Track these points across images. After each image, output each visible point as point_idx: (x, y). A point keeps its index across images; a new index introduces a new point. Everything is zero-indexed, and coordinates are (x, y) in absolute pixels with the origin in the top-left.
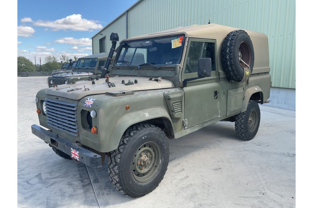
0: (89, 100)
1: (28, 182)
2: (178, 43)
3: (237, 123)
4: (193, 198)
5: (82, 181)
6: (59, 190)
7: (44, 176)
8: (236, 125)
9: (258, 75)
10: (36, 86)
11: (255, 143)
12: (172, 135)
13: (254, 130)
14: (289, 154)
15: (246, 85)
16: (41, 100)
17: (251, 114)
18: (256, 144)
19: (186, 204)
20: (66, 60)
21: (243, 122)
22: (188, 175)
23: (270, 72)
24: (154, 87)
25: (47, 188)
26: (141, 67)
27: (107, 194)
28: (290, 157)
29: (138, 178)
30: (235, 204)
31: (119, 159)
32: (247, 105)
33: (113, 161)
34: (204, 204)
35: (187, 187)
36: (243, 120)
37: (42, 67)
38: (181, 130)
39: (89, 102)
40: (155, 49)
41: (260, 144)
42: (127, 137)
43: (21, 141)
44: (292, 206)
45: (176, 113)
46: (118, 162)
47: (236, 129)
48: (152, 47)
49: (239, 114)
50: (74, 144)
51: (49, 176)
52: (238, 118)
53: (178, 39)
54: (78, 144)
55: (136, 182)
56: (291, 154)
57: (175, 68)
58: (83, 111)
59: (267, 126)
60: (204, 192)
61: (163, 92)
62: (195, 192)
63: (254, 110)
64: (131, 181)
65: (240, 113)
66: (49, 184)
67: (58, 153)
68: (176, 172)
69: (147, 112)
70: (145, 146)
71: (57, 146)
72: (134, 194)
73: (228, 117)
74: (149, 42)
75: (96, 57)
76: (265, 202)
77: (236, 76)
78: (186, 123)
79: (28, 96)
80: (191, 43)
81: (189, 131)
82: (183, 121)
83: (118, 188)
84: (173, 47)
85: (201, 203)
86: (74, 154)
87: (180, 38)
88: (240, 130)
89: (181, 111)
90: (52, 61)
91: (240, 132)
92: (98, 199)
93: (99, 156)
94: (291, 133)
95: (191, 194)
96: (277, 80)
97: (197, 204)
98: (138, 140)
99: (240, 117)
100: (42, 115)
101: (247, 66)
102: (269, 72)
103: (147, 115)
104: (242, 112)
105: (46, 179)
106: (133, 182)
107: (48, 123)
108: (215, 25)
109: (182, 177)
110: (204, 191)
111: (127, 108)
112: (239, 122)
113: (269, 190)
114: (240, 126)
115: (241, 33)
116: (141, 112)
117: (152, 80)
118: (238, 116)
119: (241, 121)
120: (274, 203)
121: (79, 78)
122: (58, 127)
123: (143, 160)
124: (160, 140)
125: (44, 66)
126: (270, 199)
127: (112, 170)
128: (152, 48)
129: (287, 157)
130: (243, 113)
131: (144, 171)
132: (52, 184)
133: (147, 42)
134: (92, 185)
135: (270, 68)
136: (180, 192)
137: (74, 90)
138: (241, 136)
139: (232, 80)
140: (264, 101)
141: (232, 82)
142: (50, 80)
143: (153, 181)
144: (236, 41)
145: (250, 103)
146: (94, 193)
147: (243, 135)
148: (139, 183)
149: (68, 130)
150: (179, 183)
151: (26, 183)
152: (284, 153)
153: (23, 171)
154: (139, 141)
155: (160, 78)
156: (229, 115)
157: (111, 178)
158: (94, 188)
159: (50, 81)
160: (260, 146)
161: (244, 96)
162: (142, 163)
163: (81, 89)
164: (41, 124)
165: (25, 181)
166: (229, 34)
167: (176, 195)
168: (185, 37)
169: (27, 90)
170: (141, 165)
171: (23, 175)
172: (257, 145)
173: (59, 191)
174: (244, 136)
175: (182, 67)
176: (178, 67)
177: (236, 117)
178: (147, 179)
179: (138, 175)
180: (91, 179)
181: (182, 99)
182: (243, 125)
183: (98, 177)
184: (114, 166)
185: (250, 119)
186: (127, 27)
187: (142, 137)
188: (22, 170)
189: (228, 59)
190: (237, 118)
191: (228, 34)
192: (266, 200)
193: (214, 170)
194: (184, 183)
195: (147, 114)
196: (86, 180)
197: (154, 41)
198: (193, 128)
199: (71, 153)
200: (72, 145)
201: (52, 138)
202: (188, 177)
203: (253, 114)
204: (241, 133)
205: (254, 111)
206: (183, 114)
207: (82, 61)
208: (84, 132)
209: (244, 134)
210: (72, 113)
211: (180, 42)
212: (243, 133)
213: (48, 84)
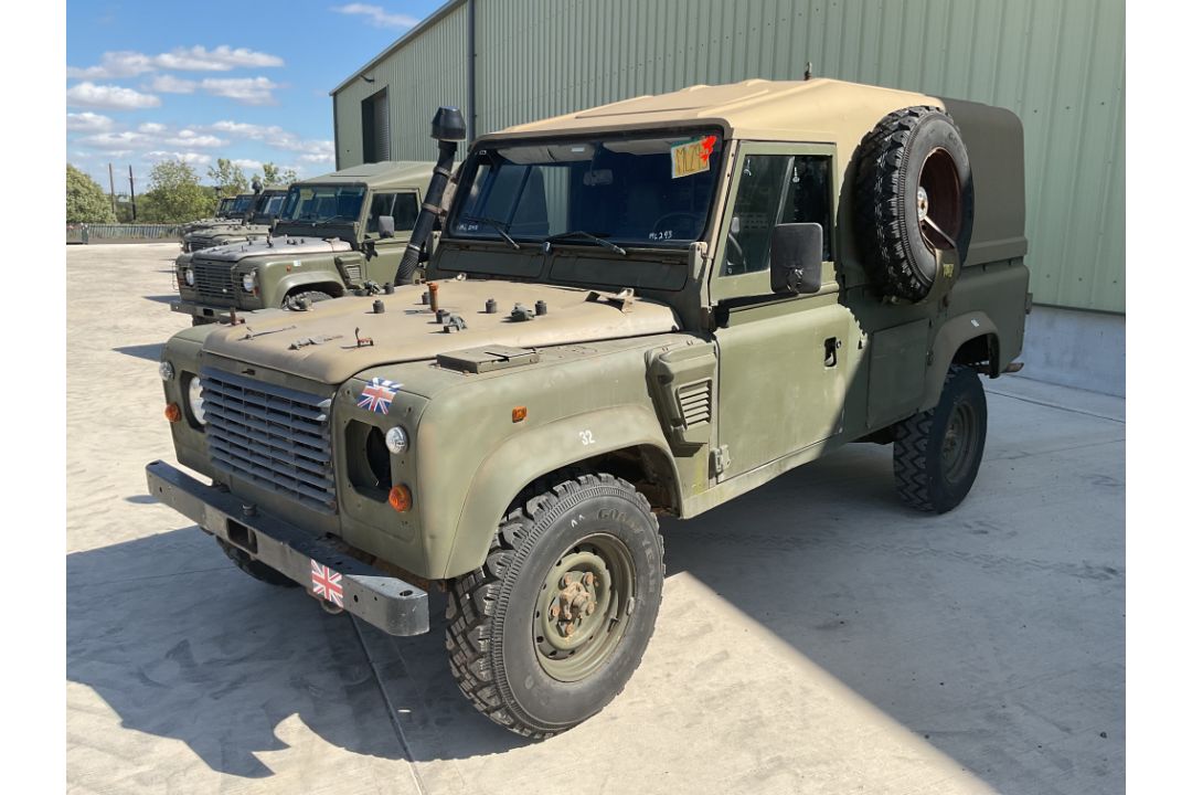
0: (376, 387)
1: (142, 677)
2: (696, 158)
3: (902, 451)
4: (751, 735)
5: (342, 672)
6: (263, 706)
7: (199, 656)
8: (896, 457)
9: (984, 269)
10: (122, 286)
11: (967, 526)
12: (674, 505)
13: (963, 474)
14: (1089, 568)
15: (940, 311)
16: (183, 372)
17: (954, 415)
18: (970, 527)
19: (727, 759)
20: (232, 177)
21: (924, 449)
22: (729, 650)
23: (1025, 257)
24: (611, 328)
25: (216, 698)
26: (554, 246)
27: (437, 723)
28: (1094, 577)
29: (552, 665)
30: (899, 758)
31: (487, 602)
32: (942, 384)
33: (466, 609)
34: (789, 759)
35: (726, 696)
36: (925, 441)
37: (140, 204)
38: (705, 486)
39: (378, 394)
40: (605, 176)
41: (981, 528)
42: (516, 519)
43: (96, 513)
44: (1104, 766)
45: (689, 427)
46: (486, 613)
47: (896, 474)
48: (594, 169)
49: (909, 419)
50: (318, 543)
51: (218, 654)
52: (905, 432)
53: (696, 143)
54: (333, 542)
55: (547, 680)
56: (1098, 568)
57: (686, 256)
58: (353, 427)
59: (1006, 455)
60: (788, 712)
61: (645, 350)
62: (757, 714)
63: (965, 403)
64: (529, 678)
65: (914, 415)
66: (224, 686)
67: (244, 567)
68: (682, 638)
69: (589, 429)
70: (577, 550)
71: (254, 548)
72: (541, 725)
73: (872, 431)
74: (581, 150)
75: (362, 180)
76: (1007, 750)
77: (906, 279)
78: (724, 460)
79: (99, 329)
80: (746, 162)
81: (732, 489)
82: (712, 455)
83: (484, 703)
84: (675, 175)
85: (779, 754)
86: (324, 582)
87: (705, 140)
88: (912, 477)
89: (708, 420)
90: (177, 180)
91: (910, 482)
92: (409, 741)
93: (419, 594)
94: (1097, 483)
95: (741, 721)
96: (1048, 276)
97: (768, 758)
98: (557, 530)
99: (913, 429)
100: (187, 425)
101: (946, 241)
102: (1022, 258)
103: (589, 440)
104: (921, 411)
105: (210, 663)
106: (537, 682)
107: (214, 459)
108: (829, 83)
109: (707, 657)
110: (789, 710)
111: (518, 416)
112: (910, 448)
113: (1022, 706)
114: (912, 461)
115: (928, 119)
116: (566, 431)
117: (599, 299)
118: (907, 423)
119: (917, 444)
120: (1038, 754)
121: (296, 263)
122: (256, 478)
123: (570, 603)
124: (632, 526)
125: (146, 200)
126: (1026, 741)
127: (460, 639)
128: (595, 173)
129: (1082, 580)
130: (926, 413)
131: (574, 638)
132: (234, 685)
133: (574, 150)
134: (380, 687)
135: (1026, 242)
136: (701, 714)
137: (313, 343)
138: (912, 496)
139: (891, 295)
140: (1002, 365)
141: (889, 302)
142: (185, 269)
143: (606, 673)
144: (909, 151)
145: (953, 376)
146: (392, 718)
147: (923, 493)
148: (559, 684)
149: (294, 492)
150: (694, 679)
151: (136, 682)
152: (1072, 562)
153: (120, 633)
154: (558, 535)
155: (629, 291)
156: (874, 423)
157: (458, 668)
158: (387, 697)
159: (185, 274)
160: (985, 536)
161: (931, 353)
162: (568, 613)
163: (341, 337)
164: (182, 460)
165: (131, 674)
166: (885, 120)
167: (687, 726)
168: (725, 138)
169: (89, 303)
170: (563, 619)
171: (122, 648)
172: (976, 533)
173: (262, 711)
174: (926, 498)
175: (711, 255)
176: (698, 254)
177: (900, 428)
178: (584, 669)
179: (553, 653)
180: (374, 665)
181: (711, 374)
182: (924, 459)
183: (401, 658)
184: (472, 627)
185: (949, 434)
186: (473, 56)
187: (568, 520)
188: (114, 630)
189: (878, 216)
190: (901, 433)
191: (879, 120)
192: (1011, 746)
193: (818, 628)
194: (714, 679)
195: (588, 437)
196: (357, 669)
197: (602, 144)
198: (748, 476)
199: (310, 577)
200: (313, 547)
201: (233, 518)
202: (725, 655)
203: (960, 419)
204: (917, 486)
205: (965, 407)
206: (715, 429)
207: (306, 195)
208: (360, 502)
209: (925, 491)
210: (315, 430)
211: (705, 157)
212: (921, 487)
213: (176, 283)
